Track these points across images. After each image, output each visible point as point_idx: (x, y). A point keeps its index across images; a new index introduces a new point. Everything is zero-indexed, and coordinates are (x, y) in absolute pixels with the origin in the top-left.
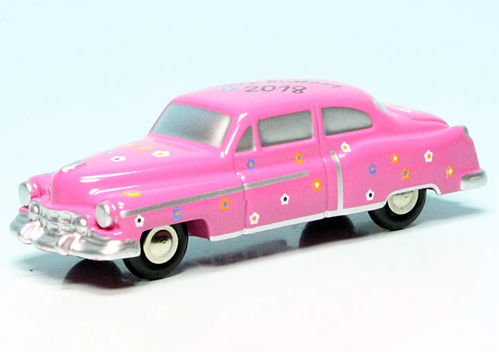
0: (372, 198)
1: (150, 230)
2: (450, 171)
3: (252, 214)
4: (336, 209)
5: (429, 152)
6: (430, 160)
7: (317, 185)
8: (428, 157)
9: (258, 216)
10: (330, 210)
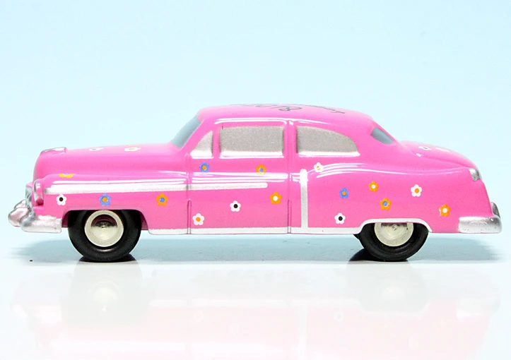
0: (342, 222)
1: (94, 211)
2: (445, 210)
3: (202, 215)
4: (300, 226)
5: (417, 186)
6: (419, 195)
7: (276, 198)
8: (416, 191)
9: (202, 218)
10: (294, 226)
